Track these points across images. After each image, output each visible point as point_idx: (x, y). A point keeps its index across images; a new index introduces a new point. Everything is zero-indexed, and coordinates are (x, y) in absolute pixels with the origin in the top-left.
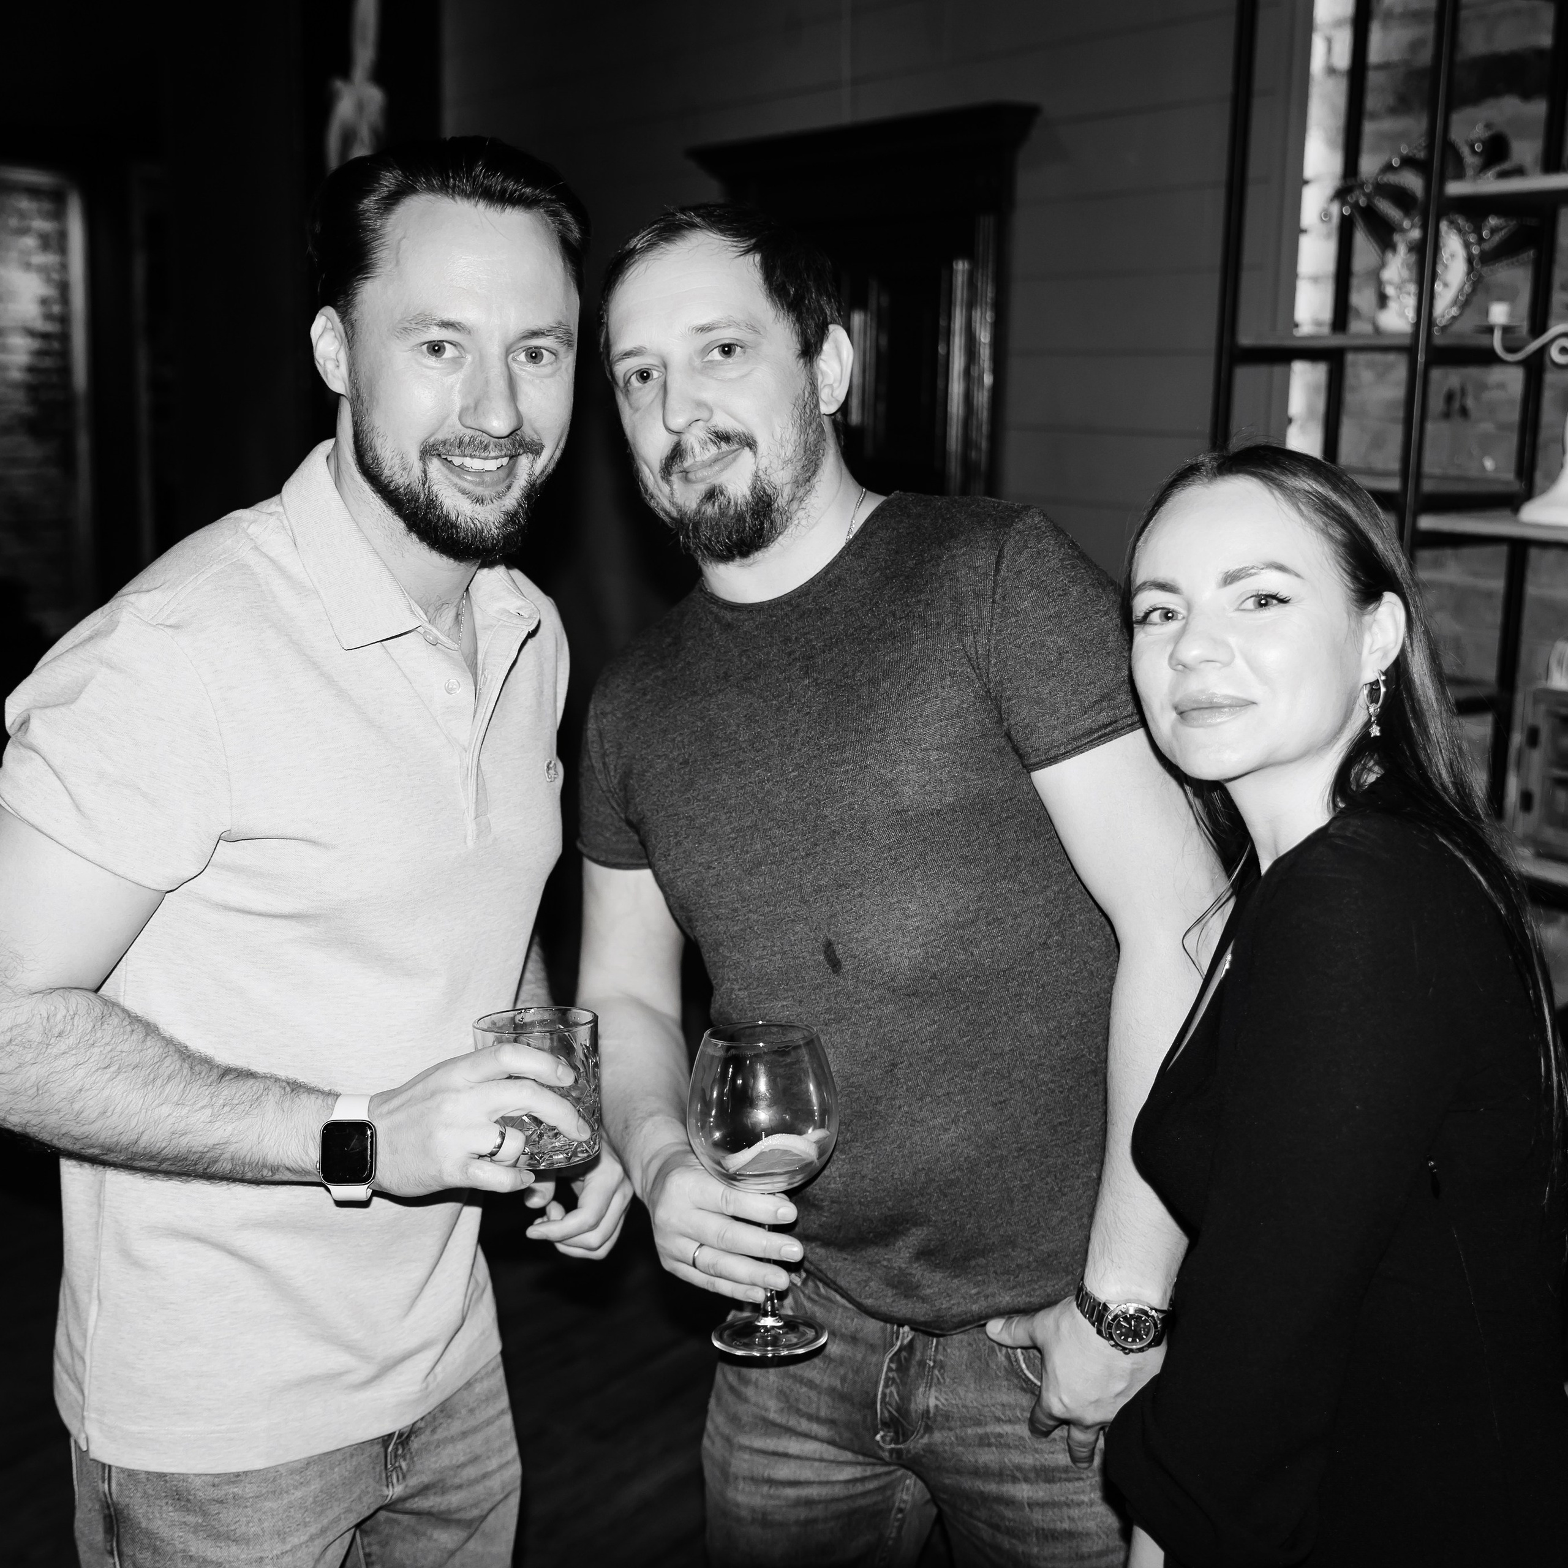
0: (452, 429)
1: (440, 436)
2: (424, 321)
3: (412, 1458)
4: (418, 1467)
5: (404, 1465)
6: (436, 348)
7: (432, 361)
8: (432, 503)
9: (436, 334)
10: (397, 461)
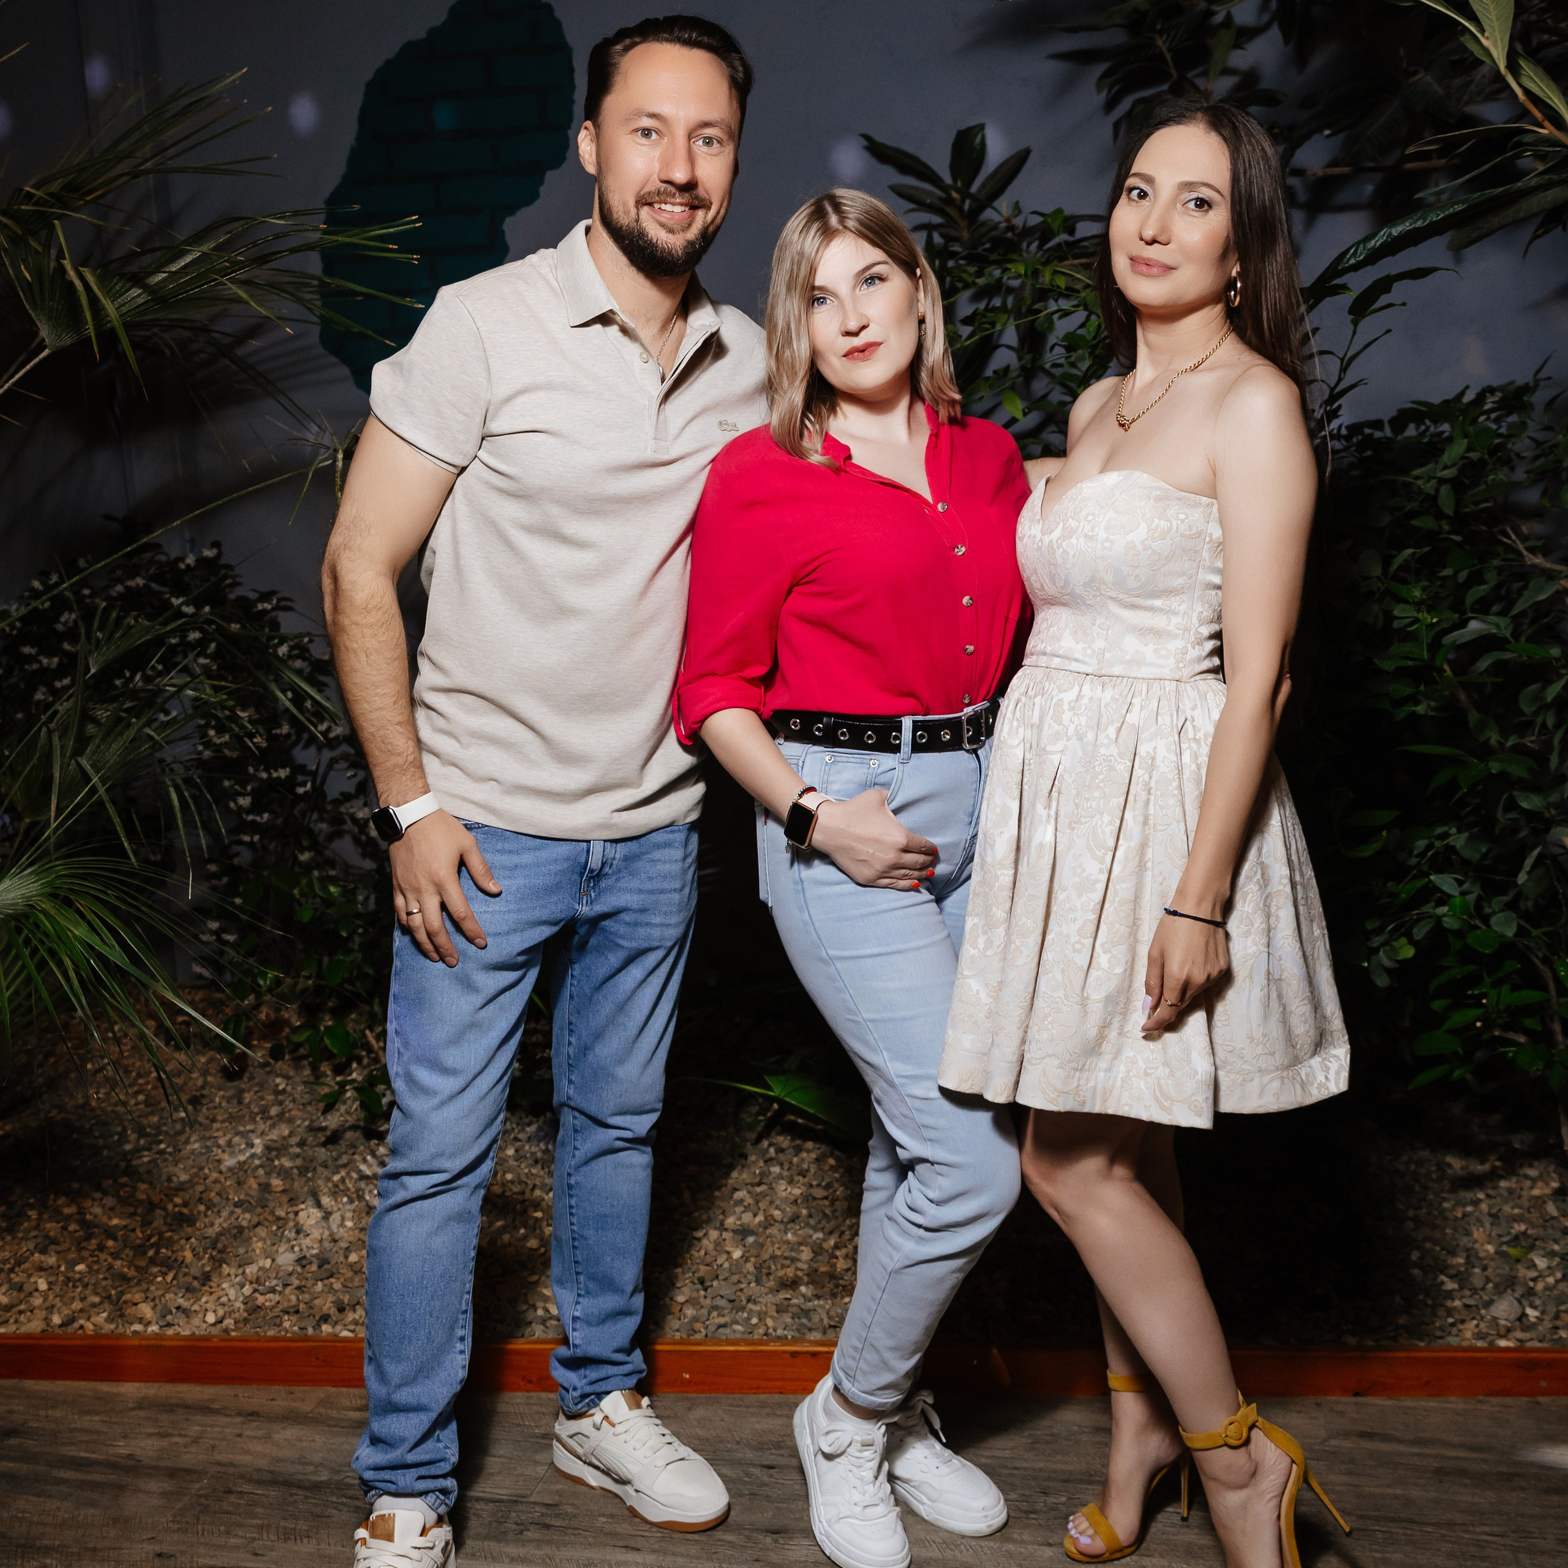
0: (655, 185)
1: (646, 190)
2: (639, 113)
3: (599, 893)
4: (602, 899)
5: (593, 894)
6: (646, 132)
7: (644, 141)
8: (642, 234)
9: (647, 122)
10: (621, 208)
